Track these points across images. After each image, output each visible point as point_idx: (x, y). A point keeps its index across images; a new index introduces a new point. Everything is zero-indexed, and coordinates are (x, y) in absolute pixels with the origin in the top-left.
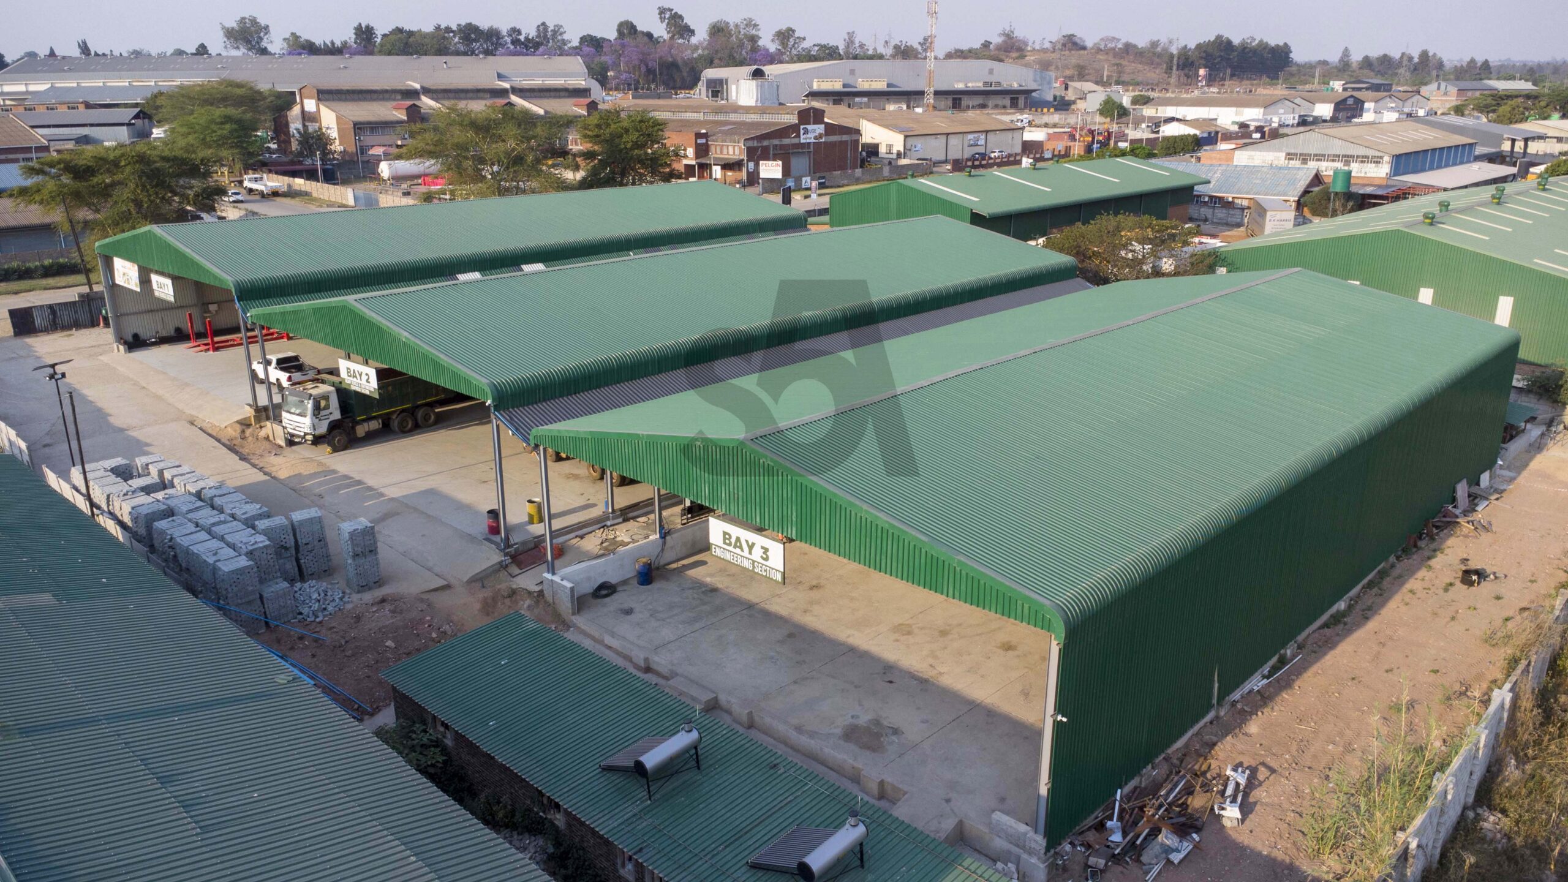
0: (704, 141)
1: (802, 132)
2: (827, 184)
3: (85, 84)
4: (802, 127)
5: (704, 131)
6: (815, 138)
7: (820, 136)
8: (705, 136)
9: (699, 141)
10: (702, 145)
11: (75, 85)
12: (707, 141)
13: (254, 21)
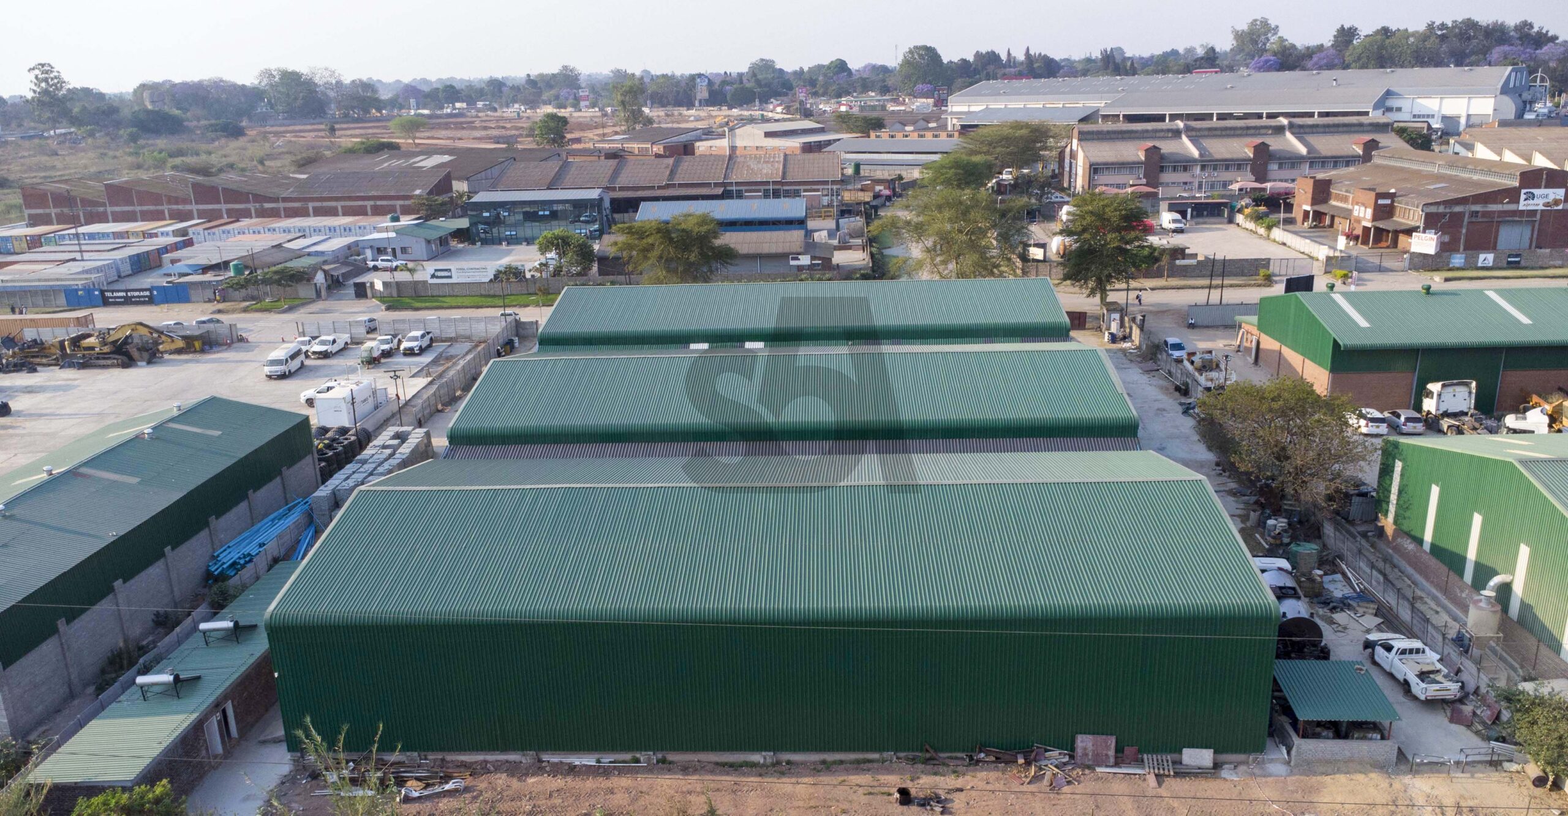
0: (1388, 202)
1: (1523, 197)
2: (1523, 263)
3: (1012, 105)
4: (1523, 191)
5: (1393, 191)
6: (1547, 205)
7: (1557, 202)
8: (1392, 196)
9: (1380, 202)
10: (1385, 206)
11: (1003, 107)
12: (1393, 202)
13: (1265, 23)
